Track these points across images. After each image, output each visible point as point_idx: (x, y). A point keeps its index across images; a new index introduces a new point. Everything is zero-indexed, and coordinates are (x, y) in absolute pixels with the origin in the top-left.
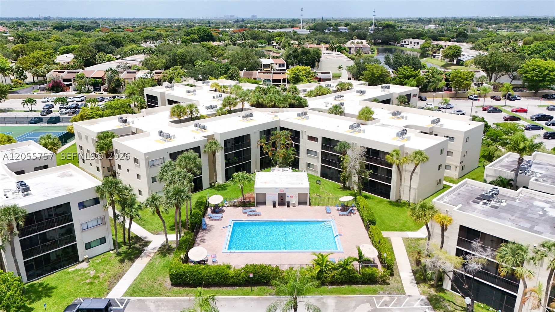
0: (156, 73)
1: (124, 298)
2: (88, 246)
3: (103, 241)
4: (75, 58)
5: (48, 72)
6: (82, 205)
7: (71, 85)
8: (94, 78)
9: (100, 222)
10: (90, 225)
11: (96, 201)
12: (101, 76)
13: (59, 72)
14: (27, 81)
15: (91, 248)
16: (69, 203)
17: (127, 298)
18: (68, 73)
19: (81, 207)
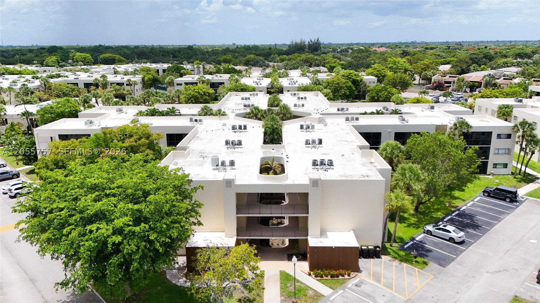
0: (534, 81)
1: (524, 196)
2: (495, 165)
3: (505, 166)
4: (452, 67)
5: (434, 75)
6: (499, 136)
7: (450, 86)
8: (472, 82)
9: (507, 152)
10: (500, 152)
11: (509, 136)
12: (478, 81)
13: (442, 76)
14: (414, 82)
15: (496, 168)
16: (492, 132)
17: (526, 197)
18: (450, 77)
19: (499, 137)
